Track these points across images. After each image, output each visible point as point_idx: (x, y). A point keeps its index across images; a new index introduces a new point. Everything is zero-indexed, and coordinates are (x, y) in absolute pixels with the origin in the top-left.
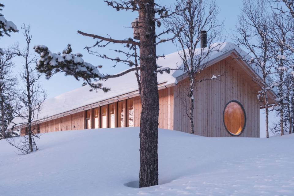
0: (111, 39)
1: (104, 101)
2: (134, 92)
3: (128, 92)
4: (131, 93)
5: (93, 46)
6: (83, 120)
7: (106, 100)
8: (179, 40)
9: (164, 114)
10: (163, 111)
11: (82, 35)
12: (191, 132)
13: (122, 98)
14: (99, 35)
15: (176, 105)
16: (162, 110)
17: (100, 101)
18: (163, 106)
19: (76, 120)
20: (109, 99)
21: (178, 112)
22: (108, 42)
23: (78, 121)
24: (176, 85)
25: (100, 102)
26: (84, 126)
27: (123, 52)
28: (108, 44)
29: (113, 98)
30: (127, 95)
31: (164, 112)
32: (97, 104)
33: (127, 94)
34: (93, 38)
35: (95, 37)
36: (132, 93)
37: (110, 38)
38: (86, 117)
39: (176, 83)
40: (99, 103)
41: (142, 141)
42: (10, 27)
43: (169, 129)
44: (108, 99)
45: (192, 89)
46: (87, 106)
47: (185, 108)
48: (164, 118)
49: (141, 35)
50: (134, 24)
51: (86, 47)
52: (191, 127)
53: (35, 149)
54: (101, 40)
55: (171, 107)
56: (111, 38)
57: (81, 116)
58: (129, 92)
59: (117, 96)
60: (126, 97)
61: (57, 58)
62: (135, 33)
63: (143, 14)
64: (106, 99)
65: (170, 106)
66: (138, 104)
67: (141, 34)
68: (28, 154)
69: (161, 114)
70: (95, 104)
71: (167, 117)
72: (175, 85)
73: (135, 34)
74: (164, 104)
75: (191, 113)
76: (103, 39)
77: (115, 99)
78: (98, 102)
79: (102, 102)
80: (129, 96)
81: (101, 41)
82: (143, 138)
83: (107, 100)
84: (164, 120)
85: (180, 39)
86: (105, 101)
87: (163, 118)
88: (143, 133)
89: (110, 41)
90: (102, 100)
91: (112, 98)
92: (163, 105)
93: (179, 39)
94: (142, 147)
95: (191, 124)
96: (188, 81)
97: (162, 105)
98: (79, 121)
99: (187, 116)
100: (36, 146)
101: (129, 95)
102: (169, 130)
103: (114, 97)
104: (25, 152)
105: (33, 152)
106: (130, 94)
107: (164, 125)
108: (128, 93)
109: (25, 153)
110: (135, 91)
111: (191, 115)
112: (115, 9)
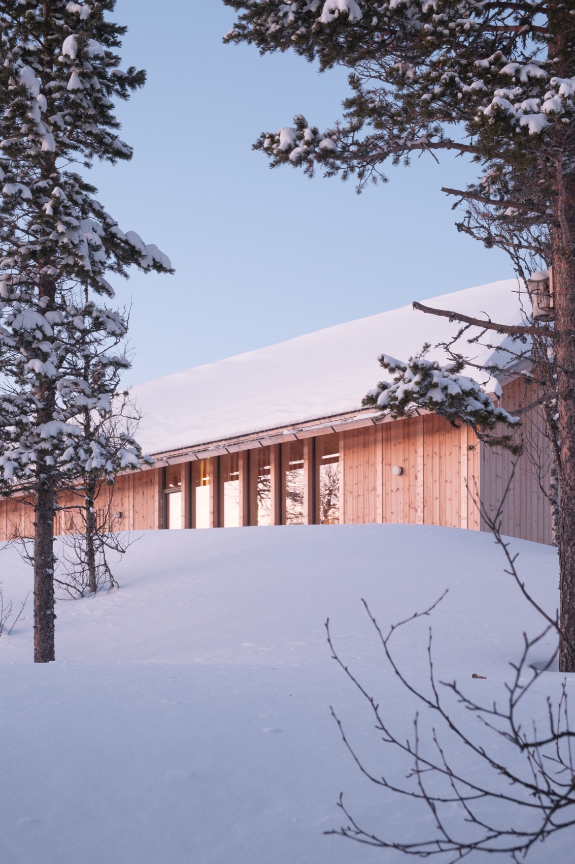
0: (490, 322)
1: (241, 439)
2: (351, 412)
3: (330, 414)
4: (342, 417)
5: (453, 340)
6: (155, 493)
7: (252, 436)
8: (517, 268)
9: (448, 484)
10: (443, 474)
11: (421, 312)
12: (554, 541)
13: (311, 431)
14: (460, 313)
15: (486, 457)
16: (440, 471)
17: (228, 436)
18: (443, 459)
19: (126, 493)
20: (262, 432)
21: (493, 477)
22: (483, 329)
23: (134, 498)
24: (499, 397)
25: (230, 439)
26: (157, 513)
27: (508, 351)
28: (483, 333)
29: (277, 428)
30: (327, 424)
31: (448, 478)
32: (218, 447)
33: (327, 420)
34: (448, 319)
35: (453, 316)
36: (346, 416)
37: (487, 320)
38: (164, 486)
39: (500, 393)
40: (224, 442)
41: (568, 566)
42: (154, 260)
43: (464, 525)
44: (258, 433)
45: (557, 415)
46: (180, 452)
47: (535, 469)
48: (448, 496)
49: (563, 314)
50: (538, 286)
51: (440, 344)
52: (554, 527)
53: (108, 584)
54: (468, 324)
55: (471, 462)
56: (490, 320)
57: (144, 480)
58: (334, 414)
59: (291, 425)
60: (324, 428)
61: (445, 384)
62: (540, 306)
63: (568, 266)
64: (253, 432)
65: (468, 460)
66: (356, 450)
67: (560, 313)
68: (84, 598)
69: (438, 483)
70: (211, 447)
71: (458, 492)
72: (497, 399)
73: (541, 308)
74: (448, 454)
75: (552, 486)
76: (472, 322)
77: (285, 432)
78: (221, 440)
79: (236, 440)
80: (336, 426)
81: (467, 327)
82: (570, 560)
83: (255, 436)
84: (448, 503)
85: (520, 267)
86: (247, 438)
87: (445, 496)
88: (571, 547)
89: (488, 328)
90: (238, 435)
91: (273, 429)
92: (443, 455)
93: (518, 264)
94: (569, 580)
95: (554, 517)
96: (519, 384)
97: (440, 457)
98: (139, 497)
99: (542, 494)
100: (111, 576)
101: (336, 422)
102: (464, 530)
103: (281, 427)
104: (72, 590)
105: (99, 593)
106: (338, 418)
107: (448, 519)
108: (330, 417)
109: (76, 596)
110: (355, 411)
111: (552, 492)
112: (482, 243)
